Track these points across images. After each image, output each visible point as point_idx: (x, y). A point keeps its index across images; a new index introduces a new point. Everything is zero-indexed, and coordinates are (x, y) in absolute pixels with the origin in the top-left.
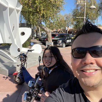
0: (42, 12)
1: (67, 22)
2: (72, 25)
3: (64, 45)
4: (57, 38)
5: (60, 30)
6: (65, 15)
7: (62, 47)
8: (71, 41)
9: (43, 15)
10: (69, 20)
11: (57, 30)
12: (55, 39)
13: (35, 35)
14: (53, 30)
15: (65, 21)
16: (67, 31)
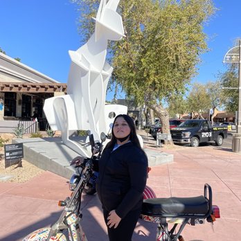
0: (152, 78)
1: (211, 99)
2: (223, 105)
3: (196, 142)
4: (181, 127)
5: (196, 114)
6: (208, 85)
7: (191, 146)
8: (211, 135)
9: (154, 83)
10: (216, 94)
11: (191, 114)
12: (178, 129)
13: (144, 123)
14: (182, 114)
15: (208, 96)
16: (212, 117)
